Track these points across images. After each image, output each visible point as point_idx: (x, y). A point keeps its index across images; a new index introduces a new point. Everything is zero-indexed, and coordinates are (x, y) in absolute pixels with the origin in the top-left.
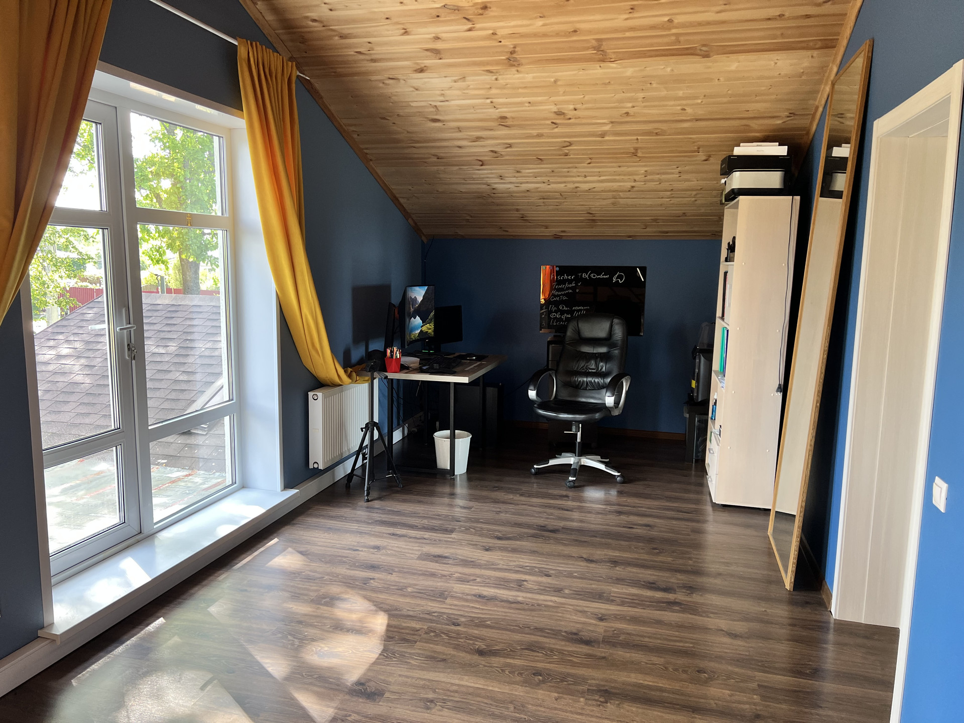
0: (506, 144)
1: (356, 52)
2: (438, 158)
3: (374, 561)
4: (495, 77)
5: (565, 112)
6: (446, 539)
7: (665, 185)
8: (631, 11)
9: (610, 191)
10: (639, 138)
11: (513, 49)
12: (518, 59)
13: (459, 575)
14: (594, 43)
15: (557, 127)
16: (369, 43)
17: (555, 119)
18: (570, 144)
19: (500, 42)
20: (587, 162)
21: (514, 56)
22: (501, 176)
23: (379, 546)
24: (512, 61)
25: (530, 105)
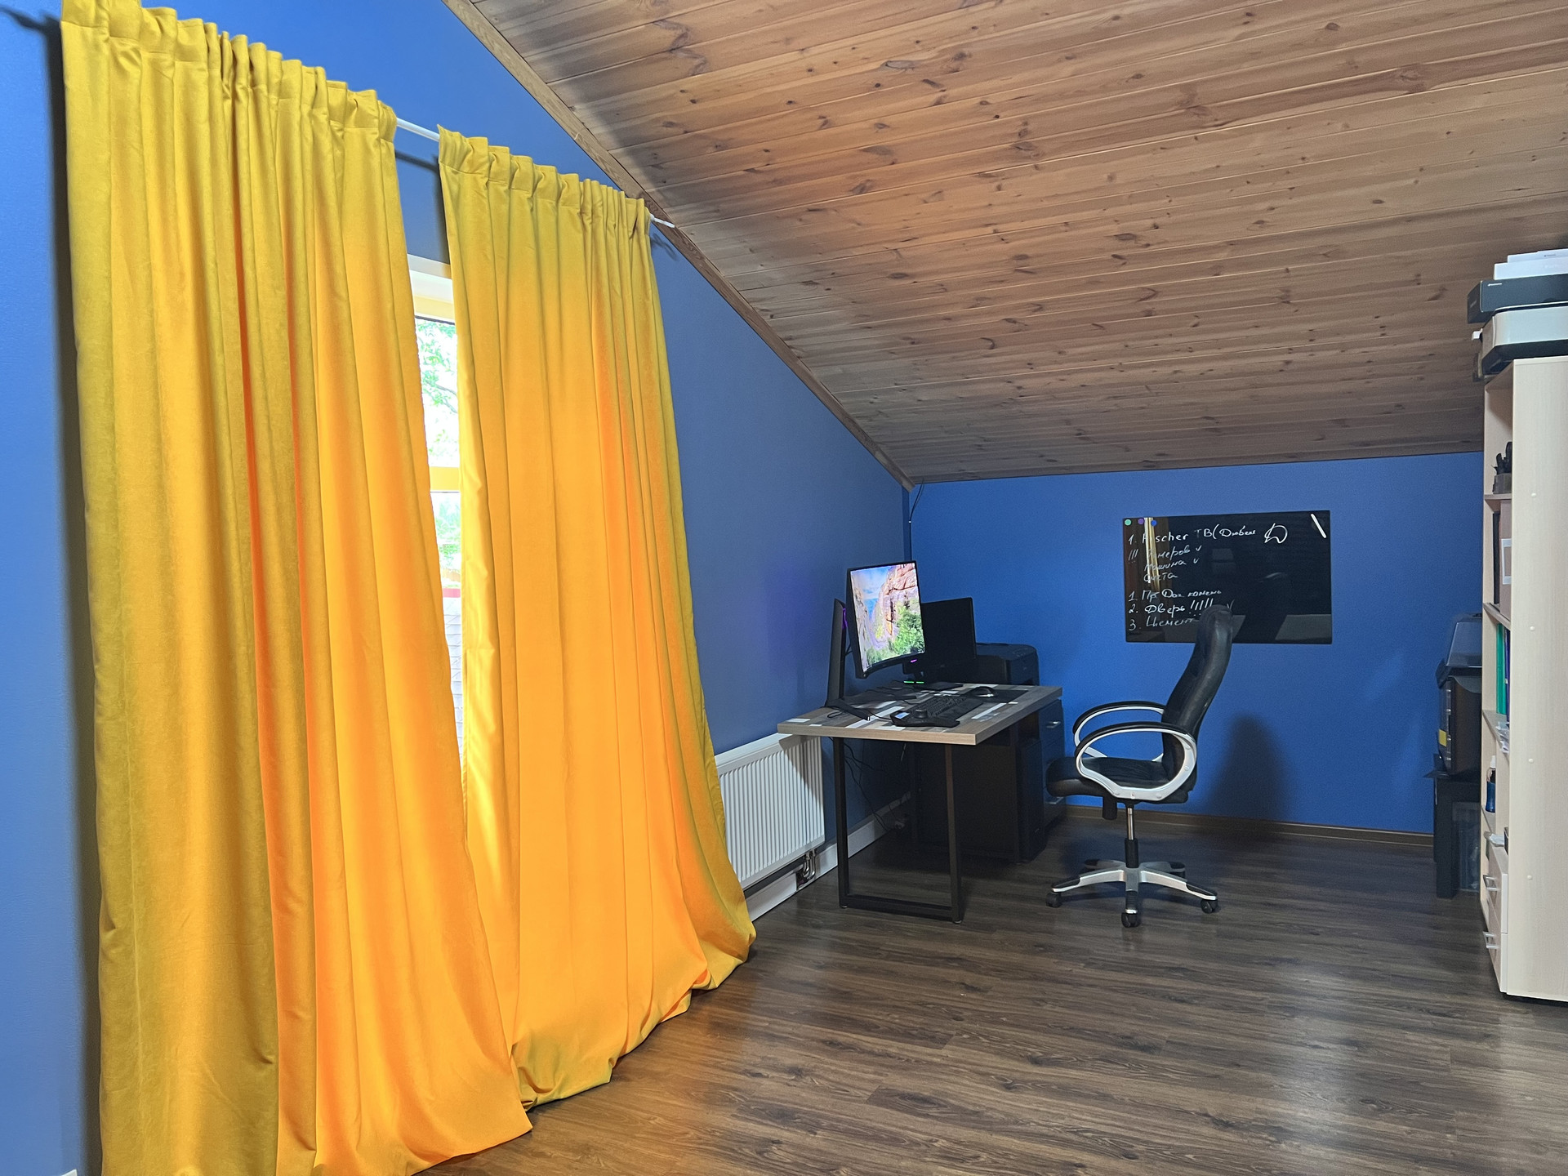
0: (1033, 304)
1: (747, 170)
2: (913, 343)
3: (786, 1102)
4: (997, 184)
5: (1139, 233)
6: (929, 1058)
7: (1355, 354)
8: (1247, 19)
9: (1243, 374)
10: (1290, 268)
11: (1023, 128)
12: (1036, 145)
13: (948, 1144)
14: (1179, 96)
15: (1124, 264)
16: (767, 151)
17: (1117, 249)
18: (1155, 293)
19: (997, 117)
20: (1192, 324)
21: (1028, 139)
22: (1029, 364)
23: (800, 1067)
24: (1024, 147)
25: (1067, 228)
